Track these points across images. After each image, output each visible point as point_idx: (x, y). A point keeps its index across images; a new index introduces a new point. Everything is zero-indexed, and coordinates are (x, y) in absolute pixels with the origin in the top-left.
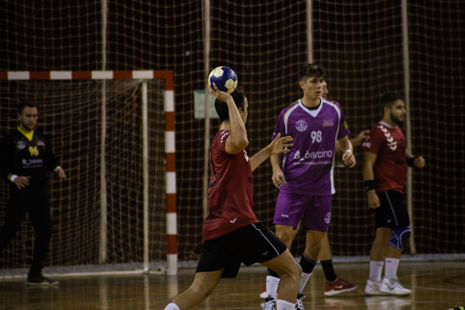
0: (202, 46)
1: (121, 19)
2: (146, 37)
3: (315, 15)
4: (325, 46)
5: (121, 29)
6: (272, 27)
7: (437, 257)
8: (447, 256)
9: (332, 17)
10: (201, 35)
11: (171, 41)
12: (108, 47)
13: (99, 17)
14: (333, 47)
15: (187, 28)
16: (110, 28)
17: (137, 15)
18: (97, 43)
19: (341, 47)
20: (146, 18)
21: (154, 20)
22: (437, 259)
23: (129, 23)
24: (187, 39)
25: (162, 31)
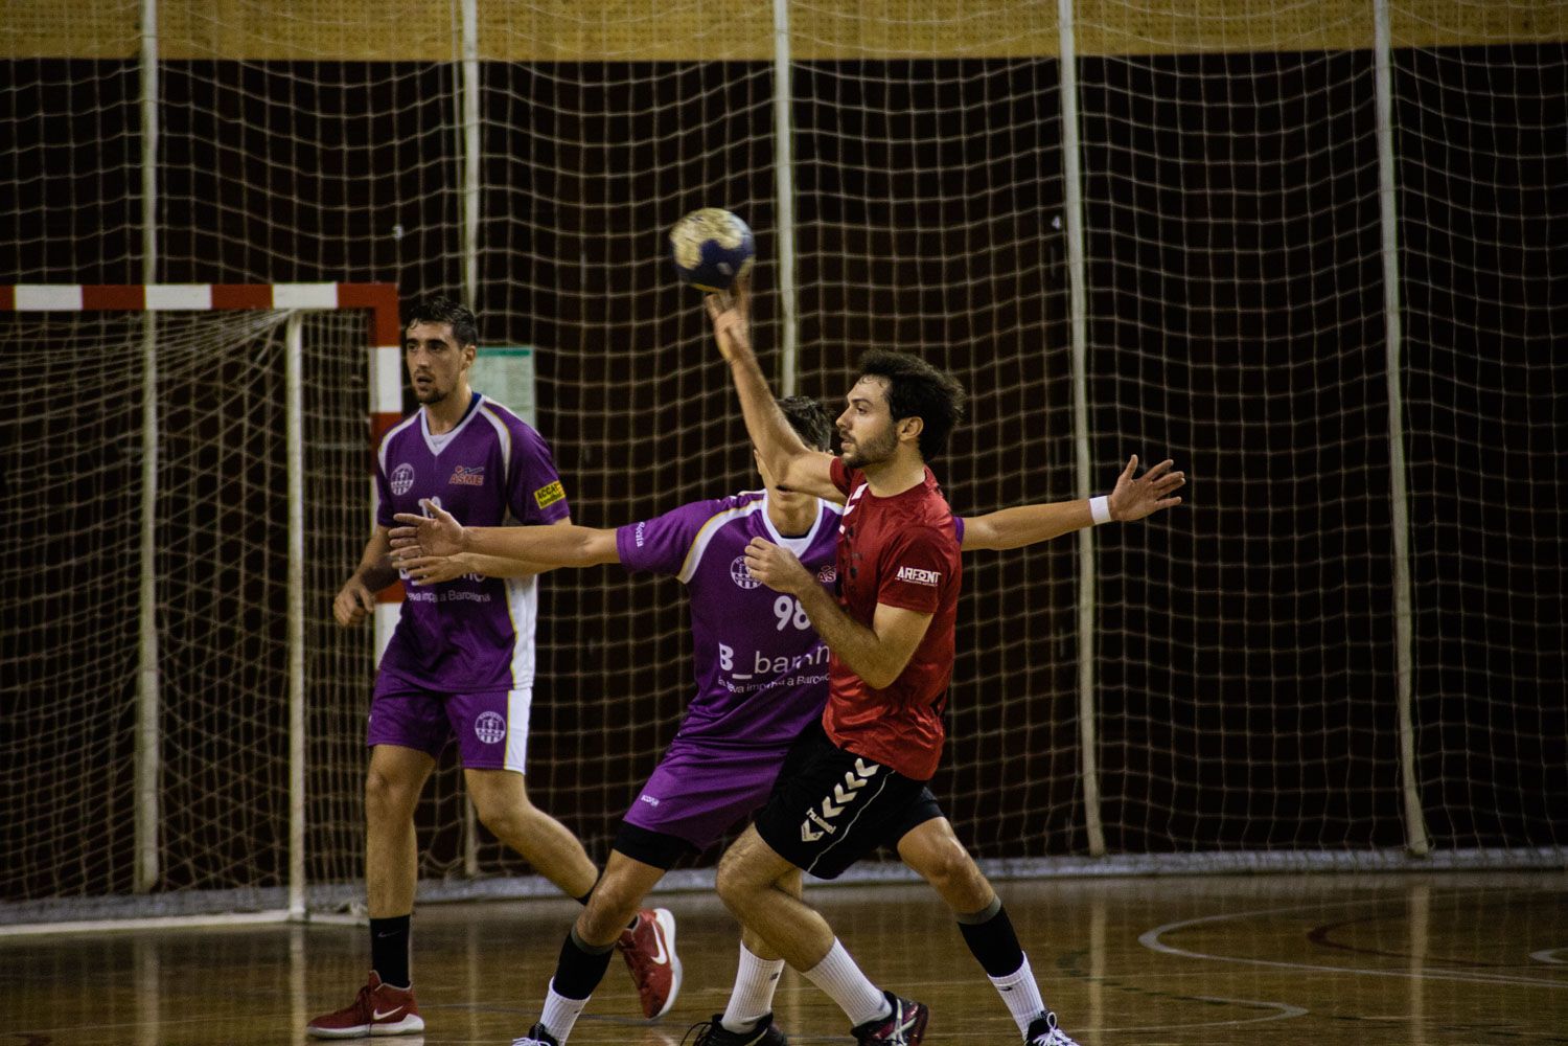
0: (455, 209)
1: (203, 124)
2: (282, 180)
3: (800, 115)
4: (831, 210)
5: (205, 156)
6: (668, 152)
7: (1168, 861)
8: (1197, 860)
9: (852, 122)
10: (453, 175)
11: (359, 193)
12: (165, 211)
13: (135, 118)
14: (855, 213)
15: (409, 153)
16: (169, 149)
17: (255, 112)
18: (128, 197)
19: (879, 214)
20: (280, 119)
21: (306, 127)
22: (1168, 869)
23: (230, 134)
24: (409, 186)
25: (332, 162)
